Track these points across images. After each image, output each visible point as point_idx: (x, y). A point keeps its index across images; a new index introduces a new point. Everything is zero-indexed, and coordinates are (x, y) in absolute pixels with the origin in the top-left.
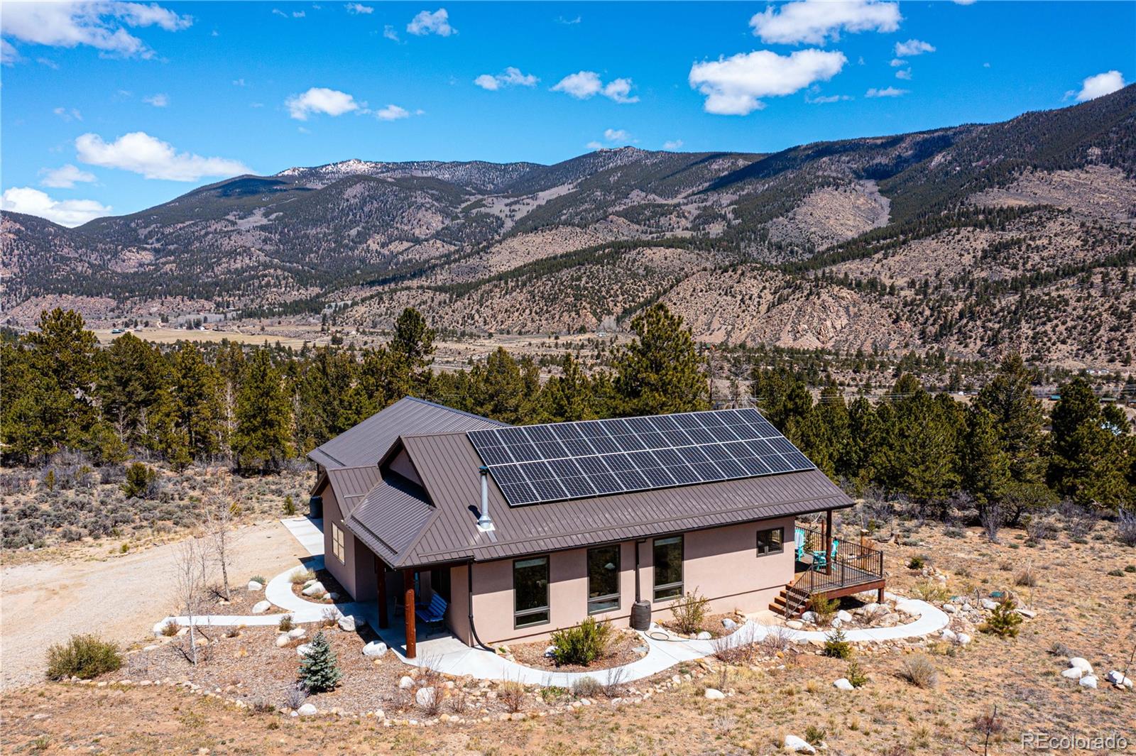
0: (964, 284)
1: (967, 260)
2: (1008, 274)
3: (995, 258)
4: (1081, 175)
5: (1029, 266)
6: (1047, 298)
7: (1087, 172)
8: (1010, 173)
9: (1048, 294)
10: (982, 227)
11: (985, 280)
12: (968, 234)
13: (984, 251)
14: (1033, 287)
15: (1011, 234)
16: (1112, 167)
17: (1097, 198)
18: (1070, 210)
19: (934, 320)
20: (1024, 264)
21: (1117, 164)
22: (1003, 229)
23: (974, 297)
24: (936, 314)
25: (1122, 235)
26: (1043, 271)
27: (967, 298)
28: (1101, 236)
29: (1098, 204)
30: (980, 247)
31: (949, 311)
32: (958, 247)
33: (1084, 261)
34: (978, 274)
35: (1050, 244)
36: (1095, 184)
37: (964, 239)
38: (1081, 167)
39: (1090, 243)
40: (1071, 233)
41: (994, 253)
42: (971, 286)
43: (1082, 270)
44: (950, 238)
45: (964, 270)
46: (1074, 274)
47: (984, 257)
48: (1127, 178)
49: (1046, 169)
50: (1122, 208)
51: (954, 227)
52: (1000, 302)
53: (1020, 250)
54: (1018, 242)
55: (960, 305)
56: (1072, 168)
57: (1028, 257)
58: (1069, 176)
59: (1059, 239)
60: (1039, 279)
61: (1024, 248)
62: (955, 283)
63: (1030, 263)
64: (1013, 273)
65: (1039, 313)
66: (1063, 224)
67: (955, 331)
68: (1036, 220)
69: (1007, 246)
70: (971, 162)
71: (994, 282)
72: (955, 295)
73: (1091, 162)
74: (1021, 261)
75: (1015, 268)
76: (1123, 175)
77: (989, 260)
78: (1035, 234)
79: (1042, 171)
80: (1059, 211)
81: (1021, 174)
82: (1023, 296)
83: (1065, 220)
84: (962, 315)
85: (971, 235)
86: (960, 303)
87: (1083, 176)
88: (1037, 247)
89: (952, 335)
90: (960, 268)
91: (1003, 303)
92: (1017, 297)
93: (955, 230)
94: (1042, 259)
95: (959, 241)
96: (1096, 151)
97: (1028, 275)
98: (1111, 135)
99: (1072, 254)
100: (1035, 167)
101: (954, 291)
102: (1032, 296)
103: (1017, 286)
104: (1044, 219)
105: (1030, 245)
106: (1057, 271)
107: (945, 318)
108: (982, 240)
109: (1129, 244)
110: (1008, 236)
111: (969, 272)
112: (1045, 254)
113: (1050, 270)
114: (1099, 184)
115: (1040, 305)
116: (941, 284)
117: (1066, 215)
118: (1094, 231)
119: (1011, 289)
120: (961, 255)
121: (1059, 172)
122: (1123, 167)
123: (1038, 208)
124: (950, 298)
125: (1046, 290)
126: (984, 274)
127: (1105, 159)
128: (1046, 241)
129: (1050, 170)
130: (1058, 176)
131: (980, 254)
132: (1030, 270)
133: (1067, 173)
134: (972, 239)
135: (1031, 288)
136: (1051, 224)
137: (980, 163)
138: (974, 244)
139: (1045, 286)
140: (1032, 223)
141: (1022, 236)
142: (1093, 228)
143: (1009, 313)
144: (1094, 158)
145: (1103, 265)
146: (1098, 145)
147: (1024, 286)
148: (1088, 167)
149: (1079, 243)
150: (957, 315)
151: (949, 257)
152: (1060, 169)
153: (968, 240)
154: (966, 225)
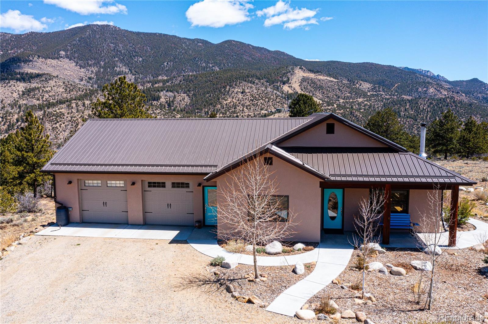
0: (16, 106)
1: (15, 95)
2: (37, 102)
3: (28, 95)
4: (58, 62)
5: (44, 99)
6: (55, 113)
7: (61, 61)
8: (28, 58)
9: (55, 111)
10: (20, 81)
11: (26, 105)
12: (14, 83)
13: (23, 91)
14: (48, 108)
15: (34, 85)
16: (70, 60)
17: (66, 72)
18: (57, 76)
19: (4, 123)
20: (42, 98)
21: (72, 59)
22: (30, 82)
23: (22, 112)
24: (4, 120)
25: (80, 88)
26: (51, 101)
27: (19, 112)
28: (72, 88)
29: (67, 75)
30: (21, 90)
31: (11, 119)
32: (10, 89)
33: (67, 98)
34: (21, 102)
35: (52, 90)
36: (64, 67)
37: (13, 86)
38: (58, 59)
39: (68, 90)
40: (59, 86)
41: (27, 93)
42: (20, 107)
43: (67, 101)
44: (5, 85)
45: (15, 100)
46: (64, 103)
47: (23, 94)
48: (76, 65)
49: (44, 58)
50: (76, 77)
51: (7, 80)
52: (35, 114)
53: (40, 92)
54: (38, 88)
55: (16, 116)
56: (54, 59)
57: (44, 95)
58: (54, 62)
59: (55, 88)
60: (50, 105)
61: (41, 91)
62: (12, 106)
63: (45, 98)
64: (38, 102)
65: (53, 119)
66: (56, 82)
67: (15, 128)
68: (44, 79)
69: (34, 89)
70: (7, 50)
71: (30, 106)
72: (12, 111)
73: (62, 57)
74: (41, 97)
75: (38, 99)
76: (74, 64)
77: (26, 96)
78: (45, 85)
79: (42, 58)
80: (53, 76)
81: (33, 58)
82: (45, 112)
83: (57, 80)
84: (18, 121)
85: (15, 84)
86: (16, 115)
87: (59, 62)
88: (47, 91)
89: (14, 130)
90: (12, 99)
91: (36, 115)
92: (42, 112)
93: (7, 81)
94: (50, 96)
95: (10, 86)
96: (63, 53)
97: (45, 103)
98: (68, 47)
99: (61, 95)
100: (39, 56)
101: (12, 109)
102: (49, 112)
103: (40, 107)
104: (48, 79)
105: (43, 90)
106: (57, 101)
107: (10, 122)
108: (21, 86)
109: (83, 92)
110: (33, 86)
111: (17, 101)
112: (50, 94)
113: (53, 101)
114: (66, 66)
115: (53, 116)
116: (4, 106)
117: (56, 78)
118: (69, 86)
119: (39, 108)
120: (12, 93)
121: (49, 60)
122: (74, 61)
123: (44, 74)
124: (11, 113)
125: (54, 109)
126: (24, 102)
127: (67, 57)
128: (50, 89)
129: (46, 59)
130: (49, 61)
131: (21, 93)
132: (45, 101)
133: (53, 61)
134: (16, 86)
135: (47, 108)
136: (50, 82)
137: (12, 51)
138: (17, 88)
139: (53, 108)
140: (43, 81)
141: (39, 86)
142: (68, 84)
143: (40, 119)
144: (63, 55)
145: (75, 100)
146: (64, 51)
147: (44, 107)
148: (61, 59)
149: (64, 90)
150: (15, 121)
151: (6, 93)
152: (50, 58)
153: (14, 86)
154: (12, 79)
